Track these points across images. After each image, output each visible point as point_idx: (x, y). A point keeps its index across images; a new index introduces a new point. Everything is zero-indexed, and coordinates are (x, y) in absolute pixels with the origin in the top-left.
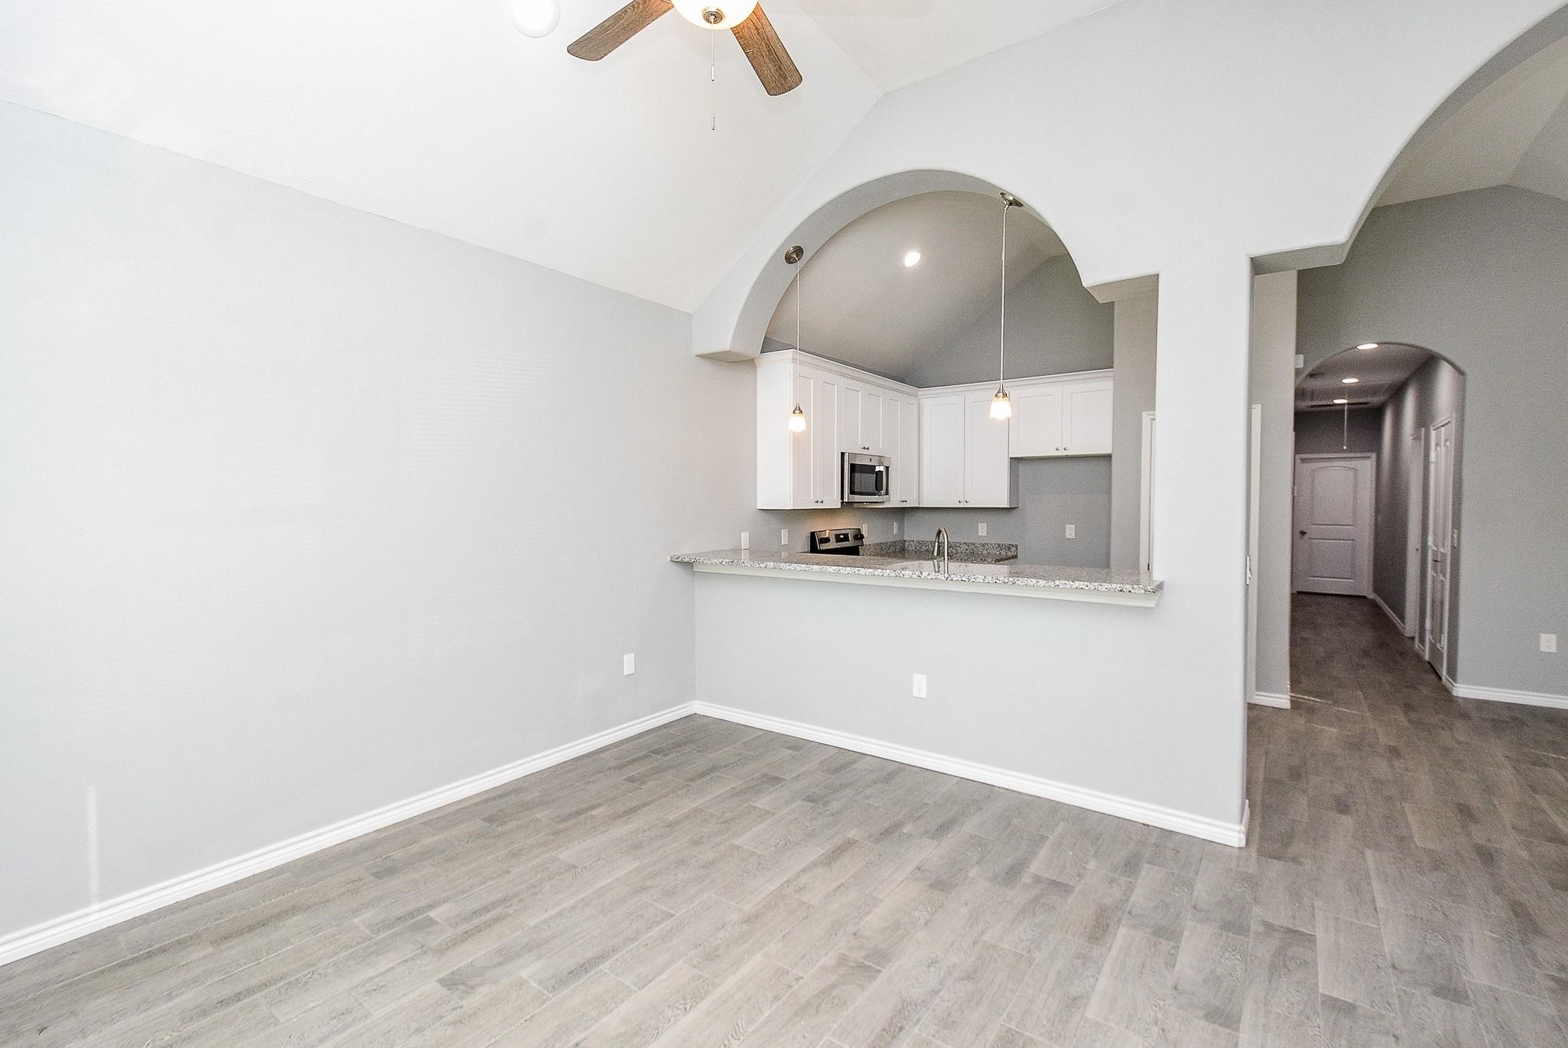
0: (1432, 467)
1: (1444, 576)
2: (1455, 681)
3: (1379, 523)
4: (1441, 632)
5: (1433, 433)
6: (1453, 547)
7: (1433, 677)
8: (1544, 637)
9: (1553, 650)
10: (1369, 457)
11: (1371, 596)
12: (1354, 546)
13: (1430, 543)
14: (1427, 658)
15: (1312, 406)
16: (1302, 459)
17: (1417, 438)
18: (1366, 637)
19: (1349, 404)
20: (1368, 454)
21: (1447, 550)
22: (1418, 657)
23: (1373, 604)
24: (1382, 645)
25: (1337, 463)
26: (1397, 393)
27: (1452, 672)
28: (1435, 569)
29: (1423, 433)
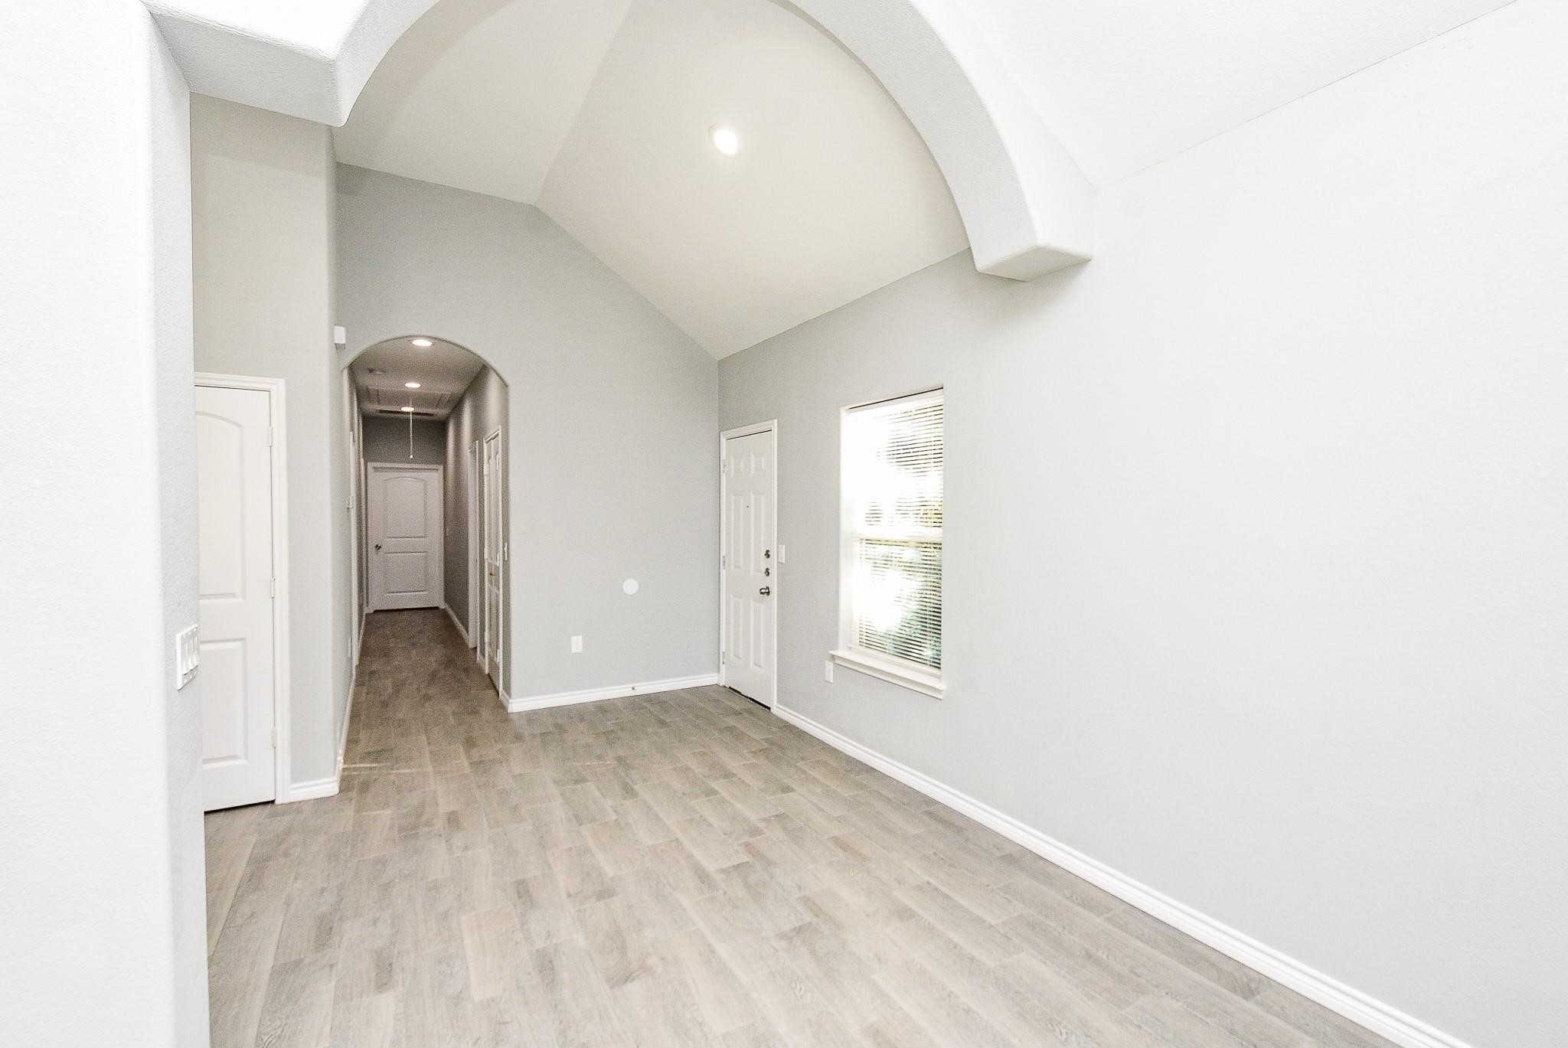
0: (486, 478)
1: (499, 589)
2: (510, 697)
3: (447, 535)
4: (497, 647)
5: (485, 445)
6: (504, 560)
7: (492, 692)
8: (574, 639)
9: (580, 650)
10: (437, 470)
11: (442, 605)
12: (426, 558)
13: (486, 556)
14: (487, 672)
15: (381, 411)
16: (374, 468)
17: (473, 452)
18: (435, 657)
19: (413, 413)
20: (435, 467)
21: (500, 563)
22: (480, 670)
23: (445, 615)
24: (449, 663)
25: (408, 474)
26: (457, 406)
27: (507, 688)
28: (490, 582)
29: (477, 445)
